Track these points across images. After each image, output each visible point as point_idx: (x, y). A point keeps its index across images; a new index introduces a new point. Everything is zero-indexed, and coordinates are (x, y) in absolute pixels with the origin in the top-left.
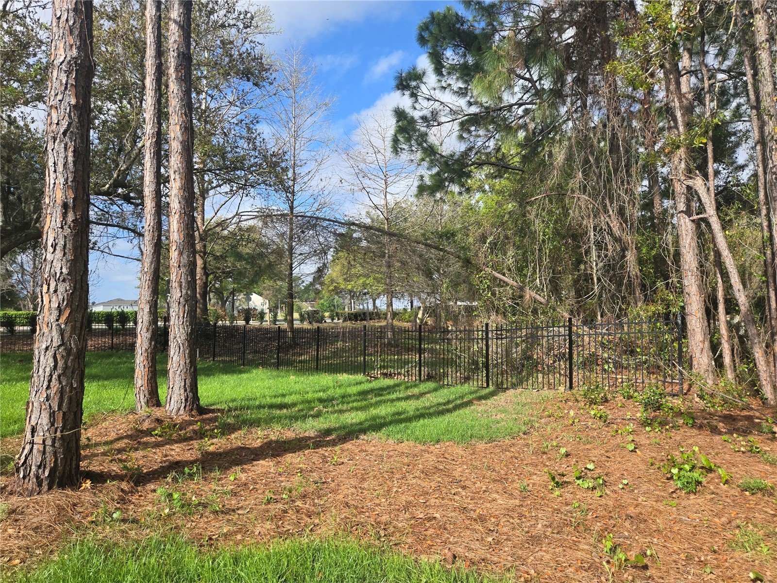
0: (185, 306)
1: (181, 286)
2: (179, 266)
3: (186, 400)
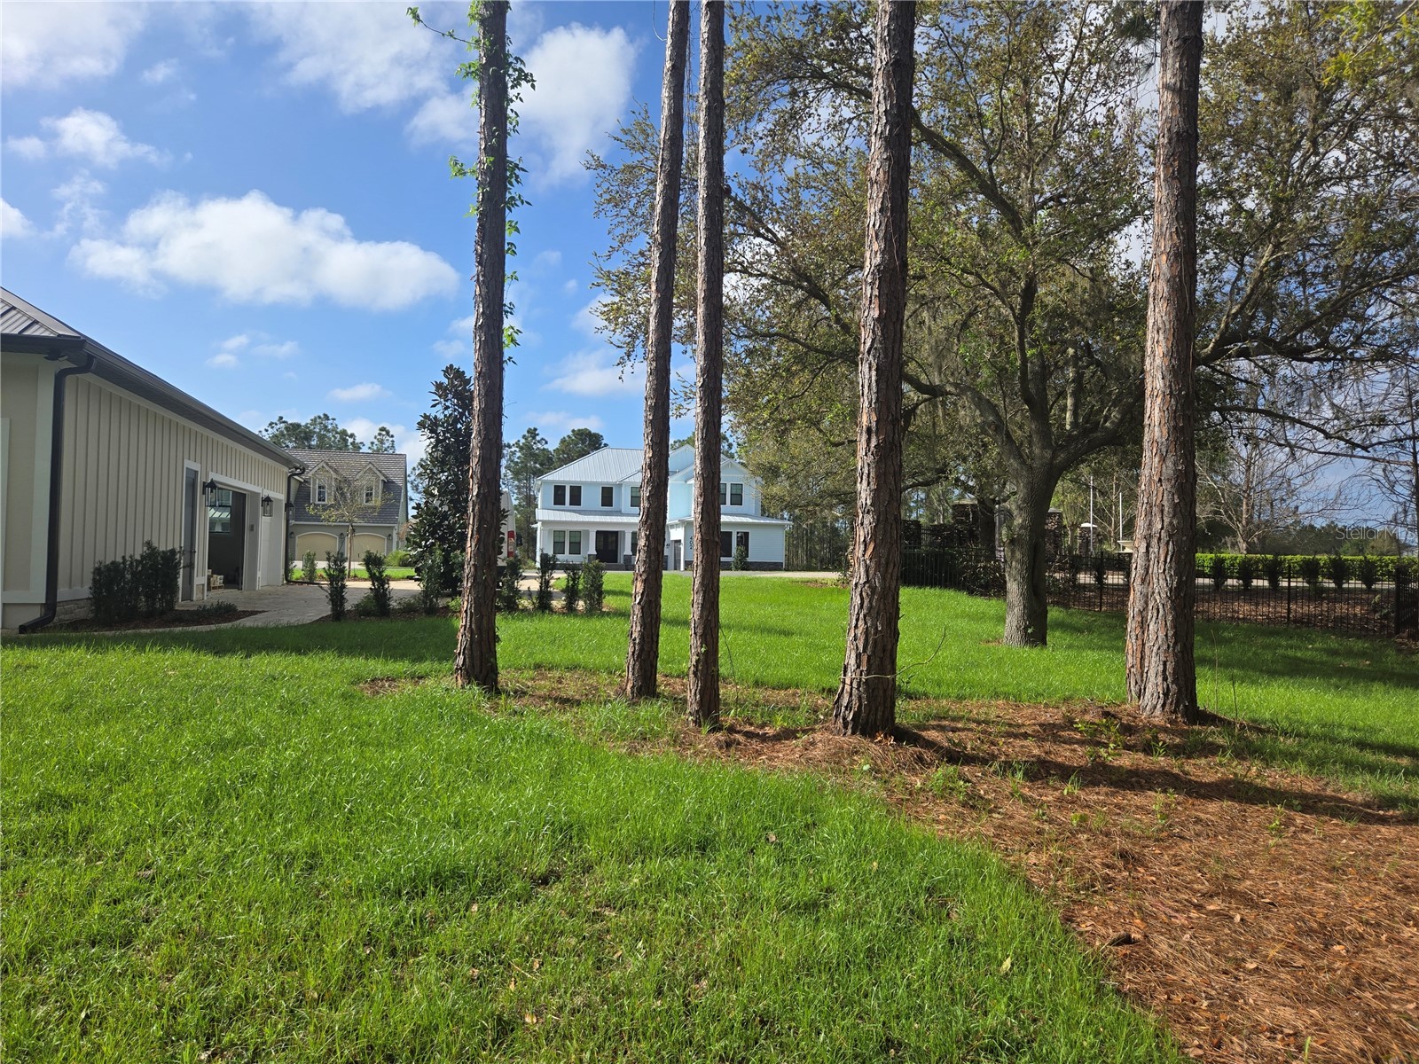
0: (1168, 543)
1: (1162, 511)
2: (1160, 480)
3: (1166, 695)
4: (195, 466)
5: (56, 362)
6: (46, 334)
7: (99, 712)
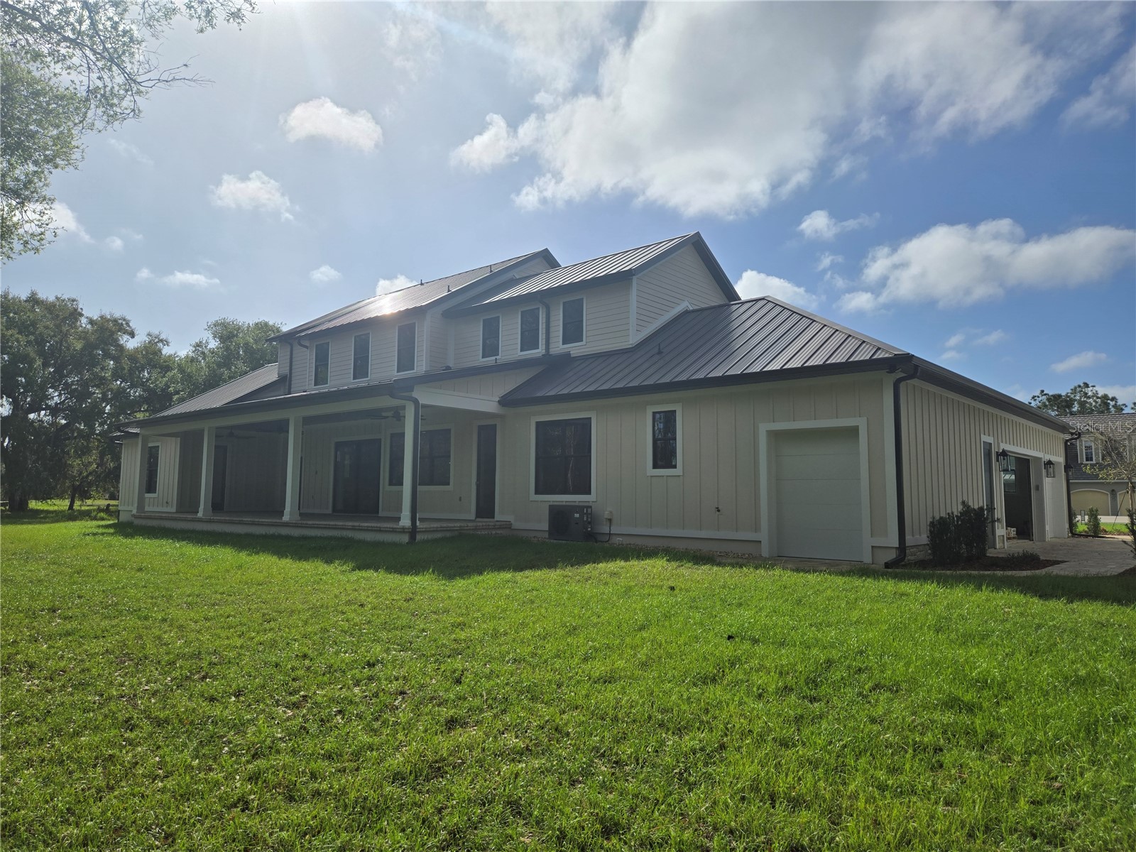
4: (989, 439)
5: (893, 375)
6: (887, 355)
7: (964, 636)
